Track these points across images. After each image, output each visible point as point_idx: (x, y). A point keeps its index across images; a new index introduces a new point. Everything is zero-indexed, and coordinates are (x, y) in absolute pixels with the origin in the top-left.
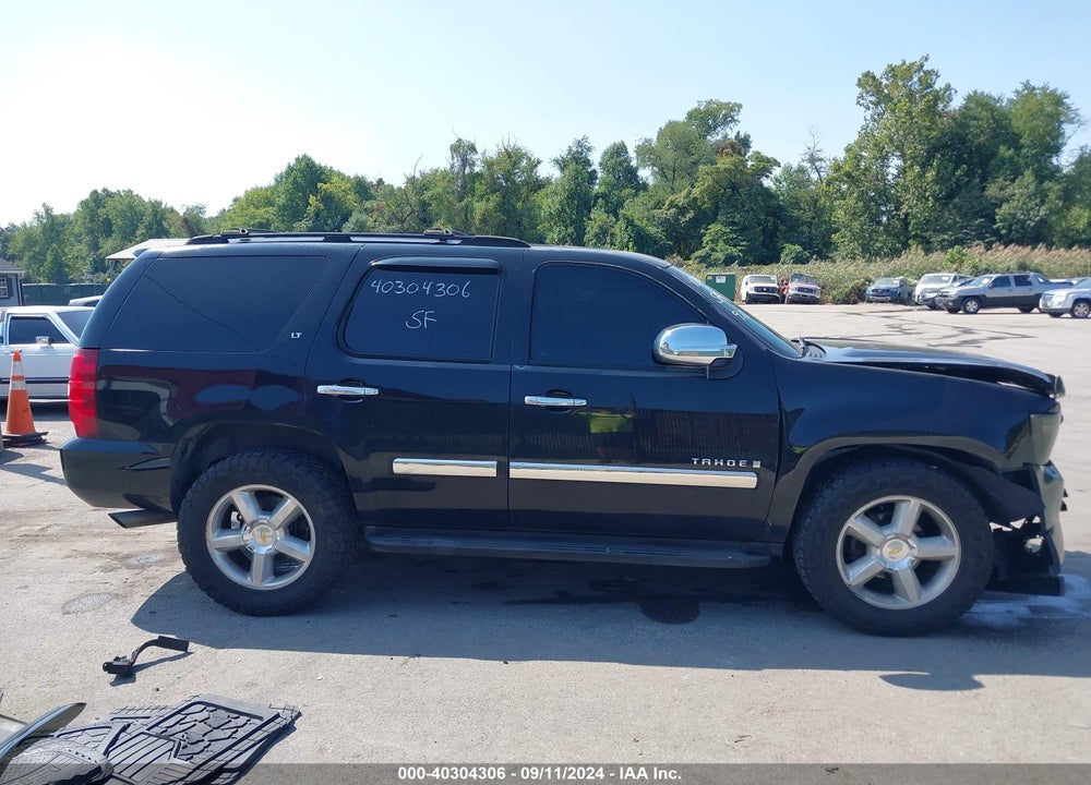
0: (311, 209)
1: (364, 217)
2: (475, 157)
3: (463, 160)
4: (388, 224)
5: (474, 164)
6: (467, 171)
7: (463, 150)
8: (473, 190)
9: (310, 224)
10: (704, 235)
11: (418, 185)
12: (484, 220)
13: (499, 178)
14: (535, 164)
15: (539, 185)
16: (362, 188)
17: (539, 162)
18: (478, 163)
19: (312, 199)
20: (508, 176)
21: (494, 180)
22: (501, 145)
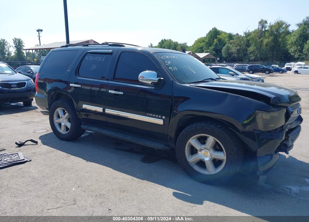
0: (215, 43)
1: (230, 45)
2: (267, 25)
3: (262, 26)
4: (236, 47)
5: (266, 27)
6: (263, 30)
7: (263, 23)
8: (264, 35)
9: (214, 47)
11: (248, 35)
12: (267, 45)
13: (274, 31)
14: (287, 26)
15: (288, 33)
16: (230, 36)
17: (290, 25)
18: (267, 27)
19: (215, 40)
20: (277, 31)
21: (272, 31)
22: (276, 21)
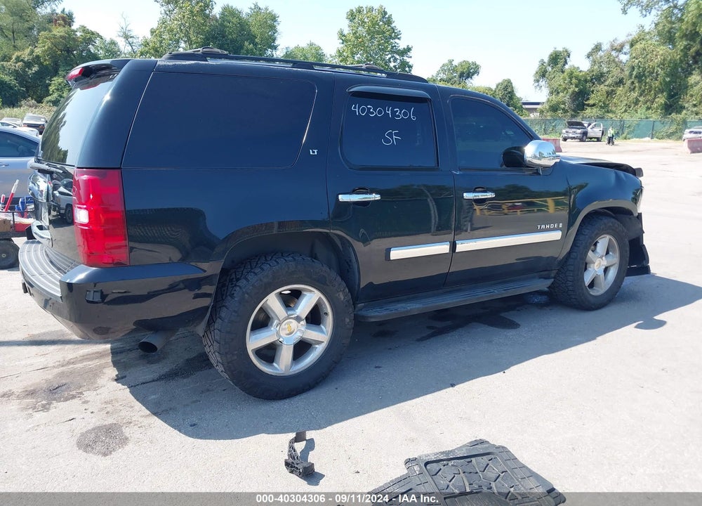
10: (50, 85)
